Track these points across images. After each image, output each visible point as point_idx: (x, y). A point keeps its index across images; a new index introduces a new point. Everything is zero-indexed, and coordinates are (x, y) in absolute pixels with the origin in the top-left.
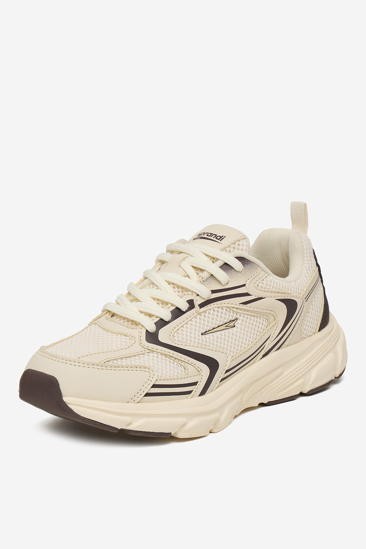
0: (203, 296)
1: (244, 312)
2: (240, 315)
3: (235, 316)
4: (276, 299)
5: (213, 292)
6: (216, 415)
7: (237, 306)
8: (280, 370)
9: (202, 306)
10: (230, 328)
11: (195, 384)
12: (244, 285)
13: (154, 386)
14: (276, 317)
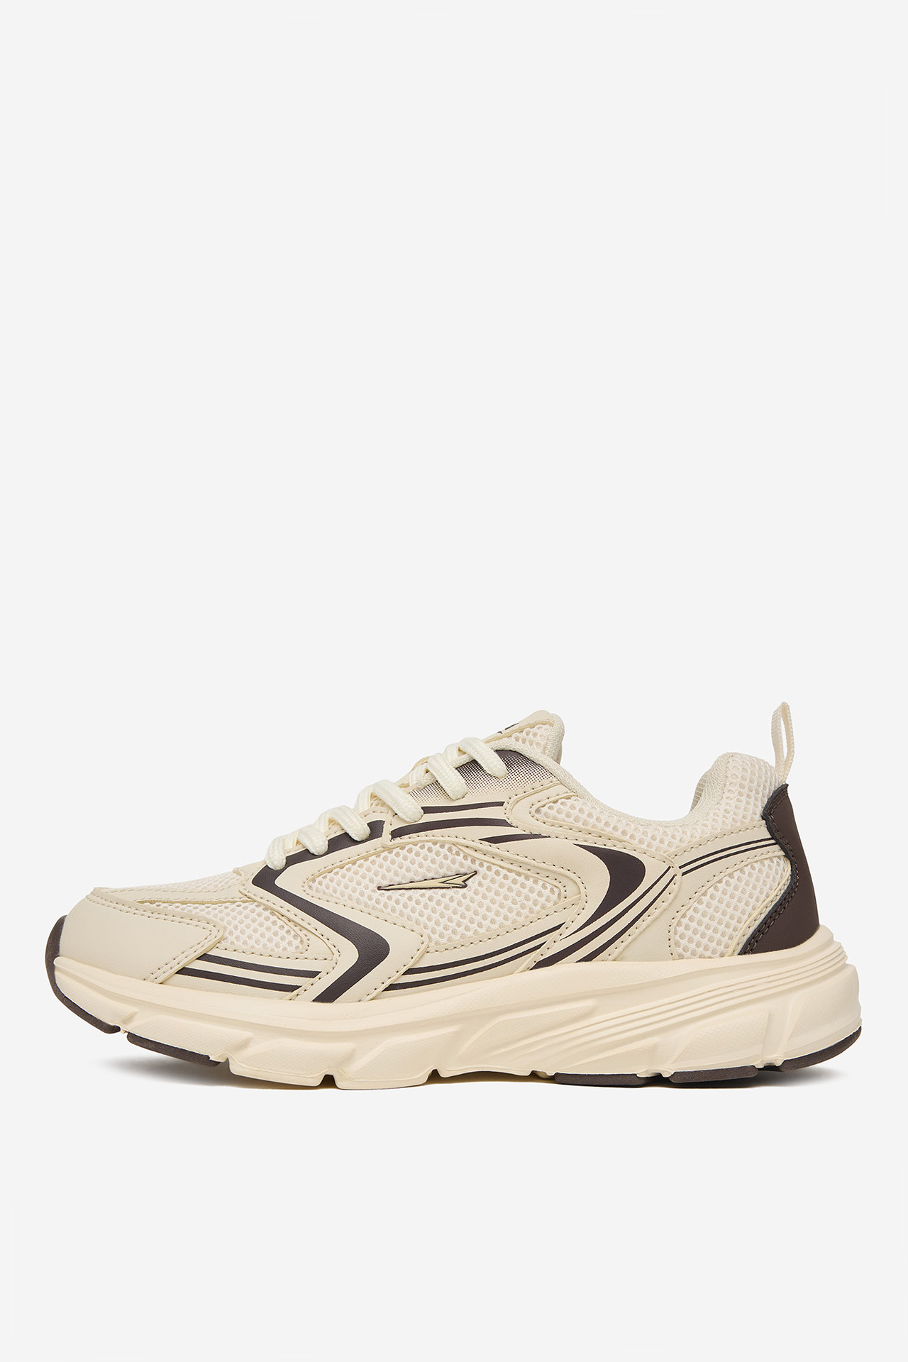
0: (404, 817)
1: (492, 860)
2: (481, 865)
3: (467, 866)
4: (577, 845)
5: (427, 810)
6: (344, 1047)
7: (477, 845)
8: (589, 1003)
9: (396, 834)
10: (453, 887)
11: (312, 974)
12: (501, 804)
13: (204, 957)
14: (582, 887)
